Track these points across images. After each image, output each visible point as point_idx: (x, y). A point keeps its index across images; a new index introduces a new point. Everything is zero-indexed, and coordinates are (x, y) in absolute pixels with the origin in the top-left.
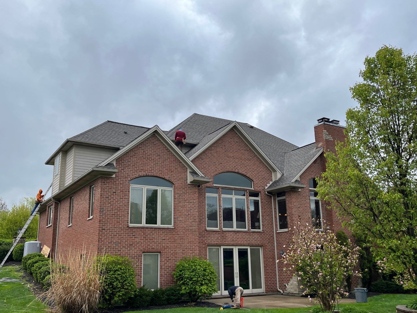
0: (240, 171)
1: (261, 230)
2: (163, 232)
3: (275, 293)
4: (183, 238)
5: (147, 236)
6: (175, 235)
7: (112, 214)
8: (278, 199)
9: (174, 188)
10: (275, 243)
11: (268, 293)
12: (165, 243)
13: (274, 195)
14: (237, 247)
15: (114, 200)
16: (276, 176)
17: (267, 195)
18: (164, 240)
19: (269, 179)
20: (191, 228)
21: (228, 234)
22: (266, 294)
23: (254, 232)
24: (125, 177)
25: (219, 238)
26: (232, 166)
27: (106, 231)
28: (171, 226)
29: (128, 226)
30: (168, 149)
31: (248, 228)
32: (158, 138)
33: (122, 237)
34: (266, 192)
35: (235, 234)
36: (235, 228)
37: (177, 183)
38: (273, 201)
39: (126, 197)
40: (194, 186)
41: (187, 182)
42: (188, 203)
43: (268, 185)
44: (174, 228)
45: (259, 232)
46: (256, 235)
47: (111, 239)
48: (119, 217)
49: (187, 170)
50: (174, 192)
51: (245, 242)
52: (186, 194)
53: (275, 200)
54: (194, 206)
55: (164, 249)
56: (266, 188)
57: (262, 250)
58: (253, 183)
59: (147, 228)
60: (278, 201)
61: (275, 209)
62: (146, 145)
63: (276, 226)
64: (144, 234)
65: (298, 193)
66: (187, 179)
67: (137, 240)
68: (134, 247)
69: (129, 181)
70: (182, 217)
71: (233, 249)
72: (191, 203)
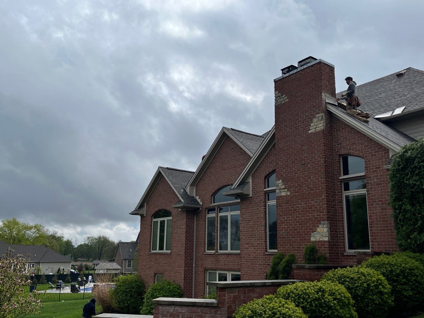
2: (165, 257)
6: (171, 259)
9: (172, 217)
12: (165, 267)
18: (165, 264)
20: (180, 253)
24: (150, 214)
25: (213, 262)
27: (141, 257)
29: (149, 253)
37: (174, 212)
39: (150, 230)
40: (184, 212)
44: (170, 253)
52: (179, 221)
54: (183, 232)
55: (165, 272)
65: (249, 200)
67: (153, 263)
68: (151, 269)
69: (151, 217)
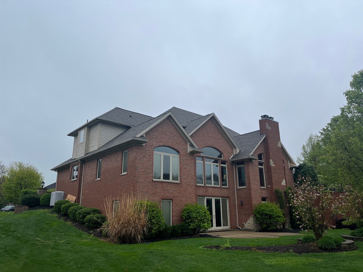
0: (216, 147)
1: (227, 187)
2: (174, 186)
3: (236, 229)
4: (185, 190)
5: (164, 188)
6: (181, 188)
7: (143, 172)
8: (237, 166)
9: (180, 155)
10: (236, 196)
11: (233, 229)
12: (175, 193)
13: (235, 164)
14: (214, 198)
15: (144, 161)
16: (236, 151)
17: (231, 164)
18: (174, 191)
19: (232, 153)
20: (190, 183)
21: (209, 189)
22: (231, 230)
23: (224, 188)
24: (151, 146)
25: (204, 191)
26: (211, 143)
27: (139, 183)
28: (178, 182)
29: (153, 181)
30: (176, 128)
31: (221, 185)
32: (170, 121)
33: (149, 188)
34: (230, 162)
35: (213, 189)
36: (213, 185)
37: (182, 152)
38: (234, 167)
39: (152, 160)
40: (192, 155)
41: (187, 152)
42: (188, 166)
43: (231, 157)
44: (180, 183)
45: (227, 188)
46: (225, 190)
47: (143, 189)
48: (147, 173)
49: (187, 143)
50: (180, 158)
51: (219, 195)
52: (187, 160)
53: (235, 167)
54: (192, 169)
55: (175, 197)
56: (230, 159)
57: (228, 201)
58: (223, 155)
59: (164, 182)
60: (238, 168)
61: (236, 173)
62: (163, 124)
63: (237, 184)
64: (162, 186)
65: (253, 163)
66: (187, 150)
67: (158, 190)
68: (156, 195)
69: (153, 149)
70: (185, 176)
71: (212, 199)
72: (190, 166)
